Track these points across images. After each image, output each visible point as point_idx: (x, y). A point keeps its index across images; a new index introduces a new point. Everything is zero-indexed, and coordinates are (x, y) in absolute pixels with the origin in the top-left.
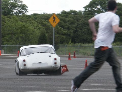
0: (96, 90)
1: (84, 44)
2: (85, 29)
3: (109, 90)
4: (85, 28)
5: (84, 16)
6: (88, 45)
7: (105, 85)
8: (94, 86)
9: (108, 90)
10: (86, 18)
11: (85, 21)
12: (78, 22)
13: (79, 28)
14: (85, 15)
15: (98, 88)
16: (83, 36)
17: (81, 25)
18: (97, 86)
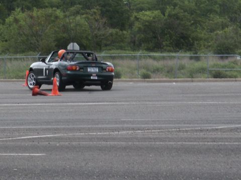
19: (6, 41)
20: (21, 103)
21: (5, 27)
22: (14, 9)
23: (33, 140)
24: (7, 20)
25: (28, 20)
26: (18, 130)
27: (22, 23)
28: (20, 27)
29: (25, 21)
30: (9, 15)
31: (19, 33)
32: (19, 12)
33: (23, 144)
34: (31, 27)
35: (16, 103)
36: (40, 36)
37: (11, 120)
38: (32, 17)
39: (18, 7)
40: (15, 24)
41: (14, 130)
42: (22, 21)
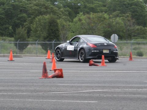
19: (73, 32)
20: (83, 70)
21: (73, 24)
22: (78, 13)
23: (90, 93)
24: (75, 20)
25: (87, 20)
26: (81, 87)
27: (84, 21)
28: (82, 24)
29: (85, 20)
30: (76, 17)
31: (81, 28)
32: (82, 15)
33: (84, 95)
34: (89, 24)
35: (79, 70)
36: (94, 29)
37: (76, 80)
38: (89, 18)
39: (81, 12)
40: (79, 22)
41: (79, 87)
42: (83, 20)
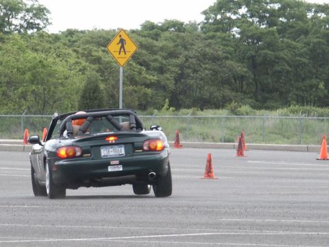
0: (234, 236)
1: (202, 110)
2: (207, 72)
3: (271, 236)
4: (206, 69)
5: (203, 36)
6: (215, 114)
7: (259, 221)
8: (229, 224)
9: (267, 236)
10: (210, 41)
11: (207, 49)
12: (186, 53)
13: (189, 67)
14: (205, 33)
15: (240, 229)
16: (200, 88)
17: (194, 61)
18: (236, 224)
